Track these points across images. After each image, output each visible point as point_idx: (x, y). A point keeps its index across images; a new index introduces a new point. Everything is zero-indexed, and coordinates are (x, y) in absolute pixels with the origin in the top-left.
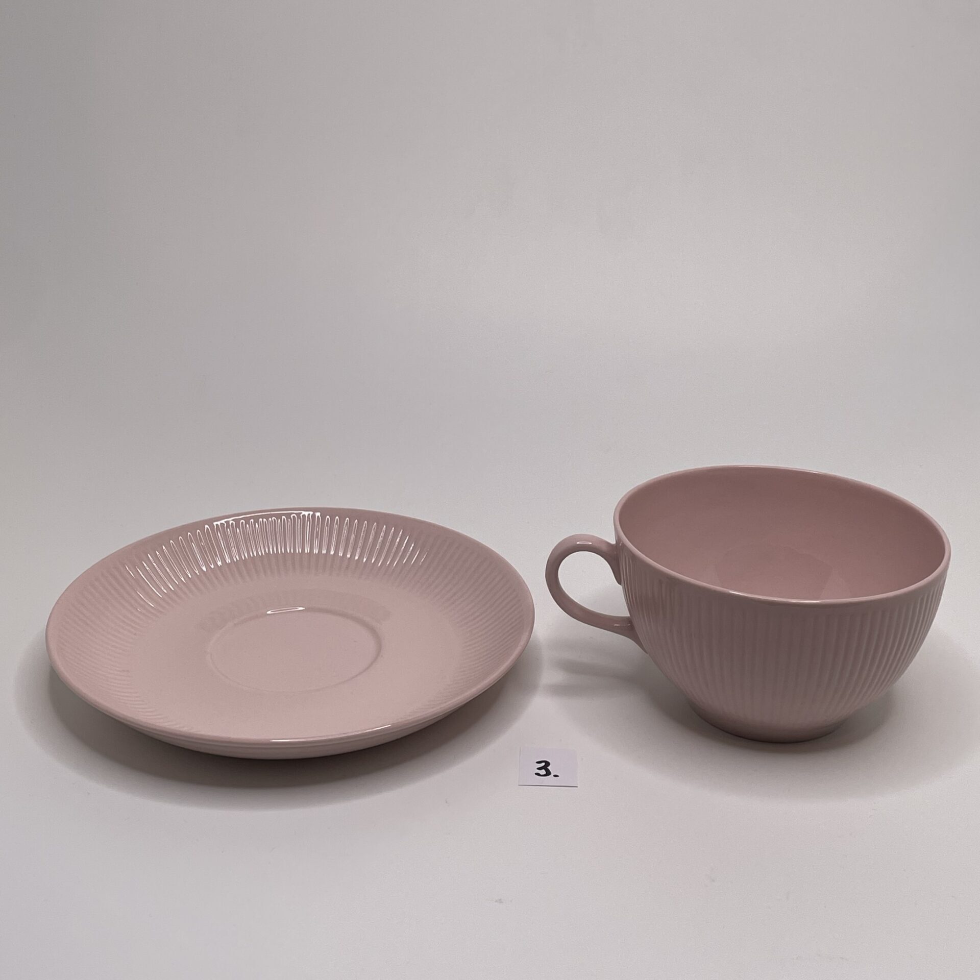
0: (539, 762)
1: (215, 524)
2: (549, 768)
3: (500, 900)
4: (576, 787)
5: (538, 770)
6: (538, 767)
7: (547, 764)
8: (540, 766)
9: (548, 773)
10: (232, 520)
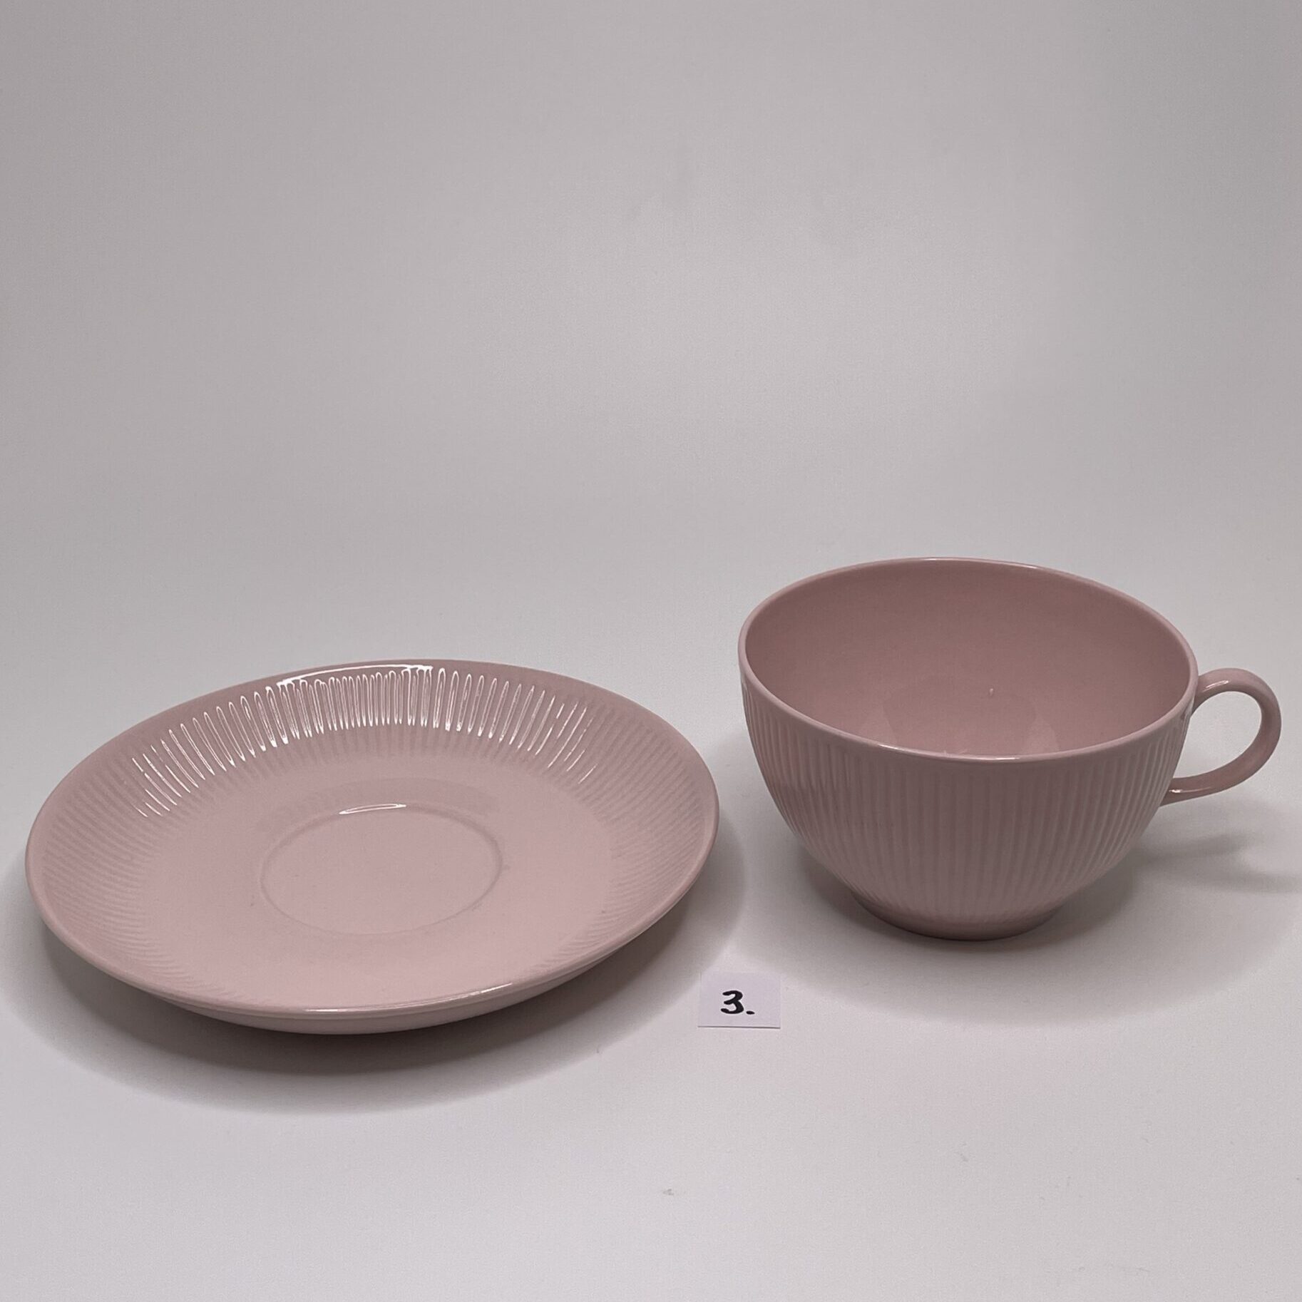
0: (727, 994)
1: (279, 684)
2: (740, 1001)
3: (670, 1190)
4: (779, 1028)
5: (725, 1005)
6: (726, 1000)
7: (739, 995)
8: (729, 999)
9: (740, 1009)
10: (302, 679)
